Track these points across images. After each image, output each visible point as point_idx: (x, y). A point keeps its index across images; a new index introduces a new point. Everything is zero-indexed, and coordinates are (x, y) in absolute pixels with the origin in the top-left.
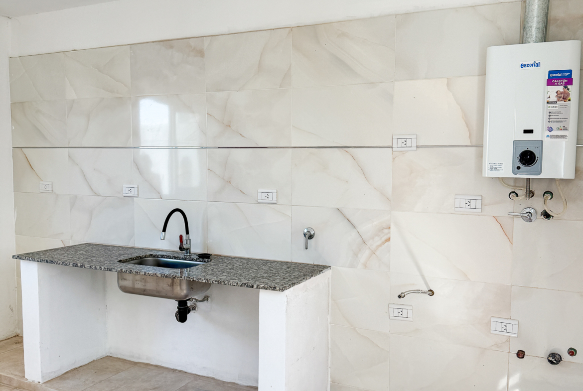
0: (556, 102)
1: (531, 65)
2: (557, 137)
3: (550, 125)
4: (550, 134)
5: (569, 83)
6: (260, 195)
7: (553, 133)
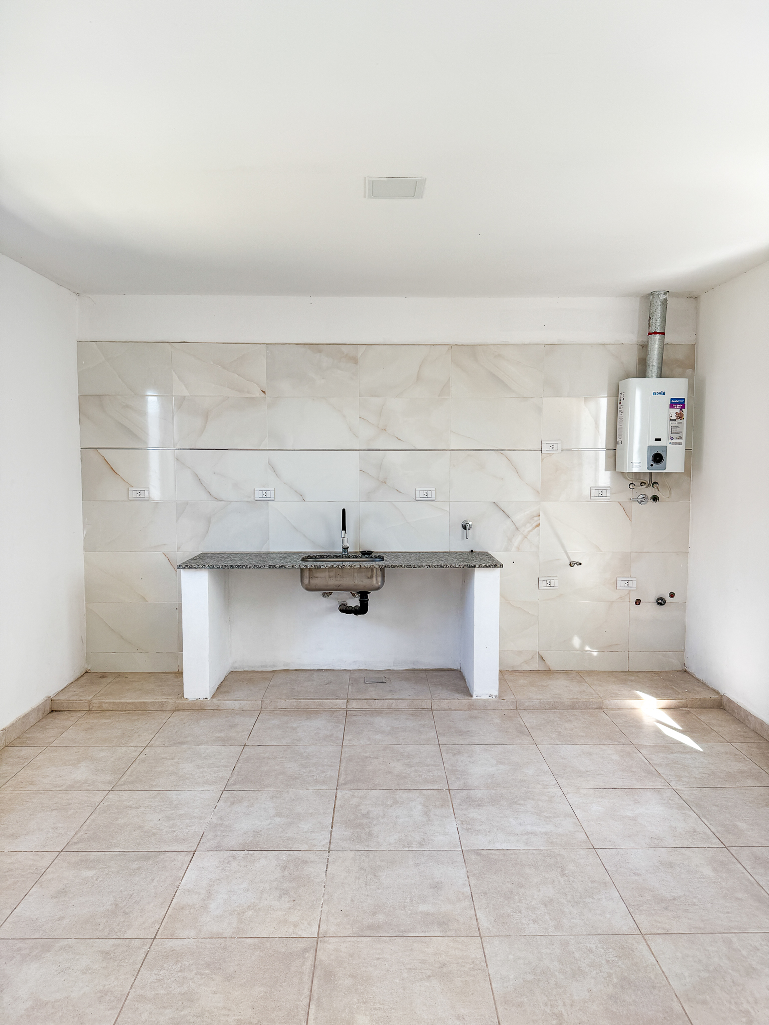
0: (675, 420)
1: (659, 393)
2: (676, 444)
3: (672, 435)
4: (671, 441)
5: (684, 407)
6: (418, 493)
7: (674, 441)
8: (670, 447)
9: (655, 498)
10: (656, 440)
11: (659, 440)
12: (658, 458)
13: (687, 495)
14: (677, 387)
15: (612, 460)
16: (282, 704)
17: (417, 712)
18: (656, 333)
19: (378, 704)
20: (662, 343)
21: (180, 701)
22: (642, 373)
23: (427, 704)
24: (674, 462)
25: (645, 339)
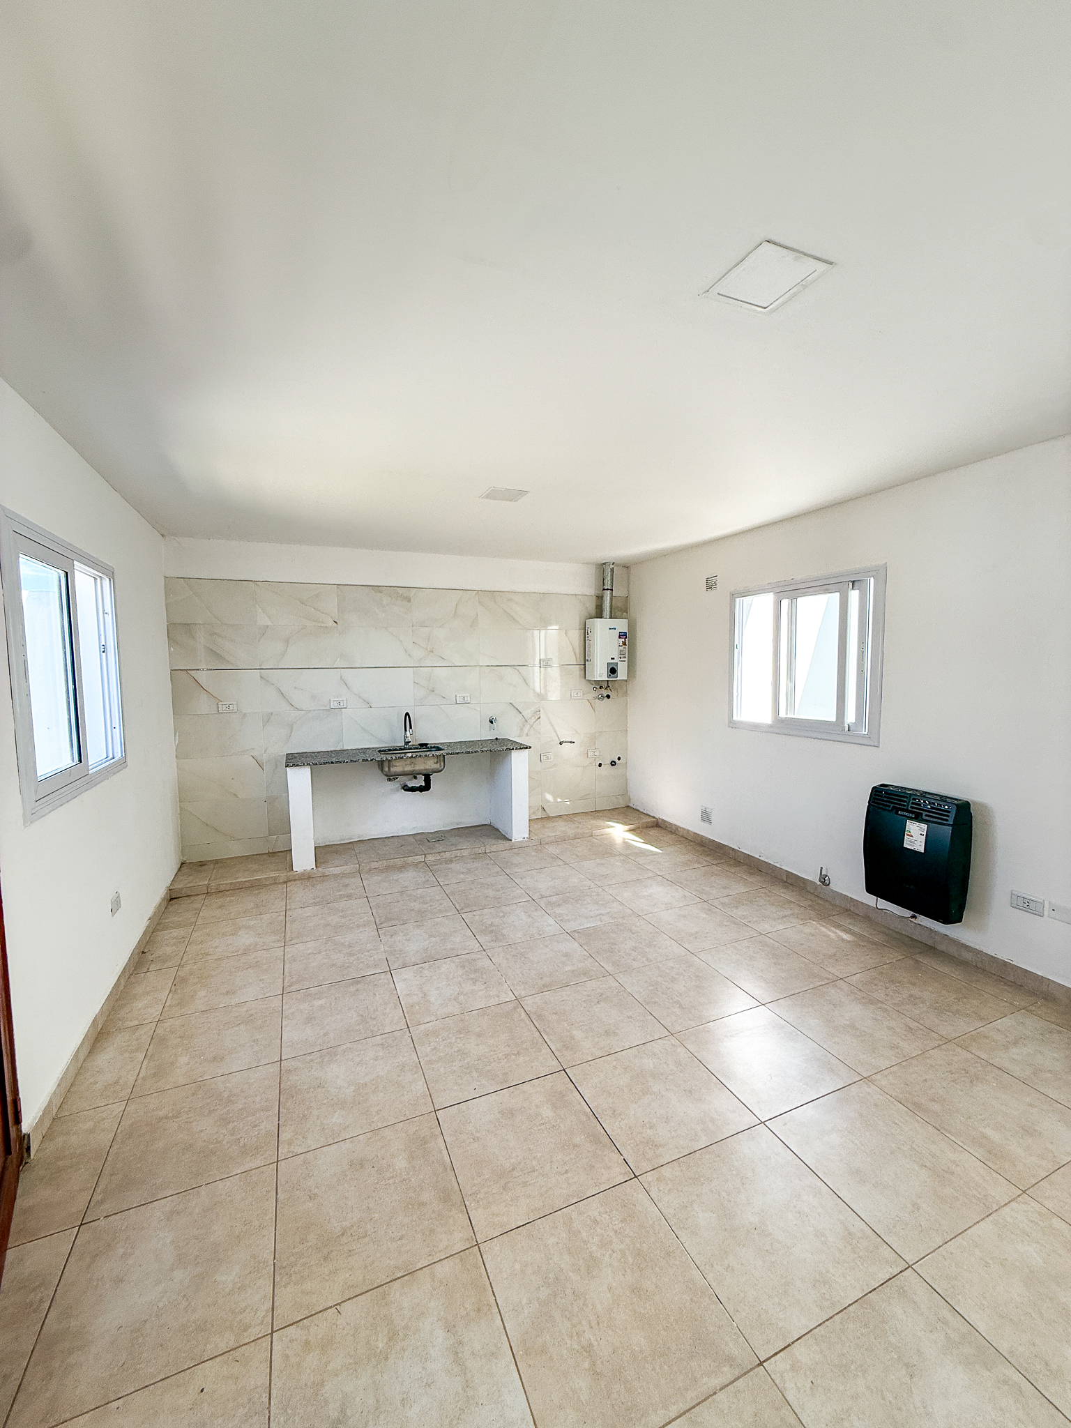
0: (622, 646)
1: (612, 629)
2: (623, 661)
3: (620, 656)
4: (620, 660)
5: (626, 638)
6: (458, 698)
7: (622, 659)
8: (619, 663)
9: (608, 697)
10: (612, 659)
11: (613, 659)
12: (613, 671)
13: (626, 693)
14: (622, 625)
15: (583, 672)
16: (375, 865)
17: (477, 857)
18: (608, 589)
19: (447, 855)
20: (611, 594)
21: (291, 873)
22: (600, 615)
23: (482, 850)
24: (622, 674)
25: (600, 592)
